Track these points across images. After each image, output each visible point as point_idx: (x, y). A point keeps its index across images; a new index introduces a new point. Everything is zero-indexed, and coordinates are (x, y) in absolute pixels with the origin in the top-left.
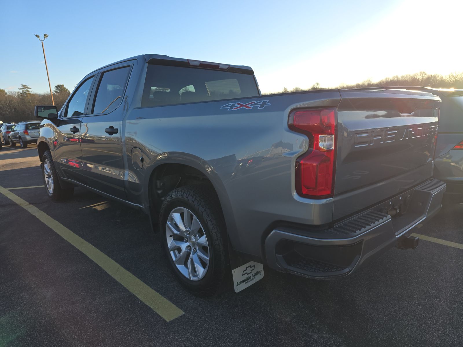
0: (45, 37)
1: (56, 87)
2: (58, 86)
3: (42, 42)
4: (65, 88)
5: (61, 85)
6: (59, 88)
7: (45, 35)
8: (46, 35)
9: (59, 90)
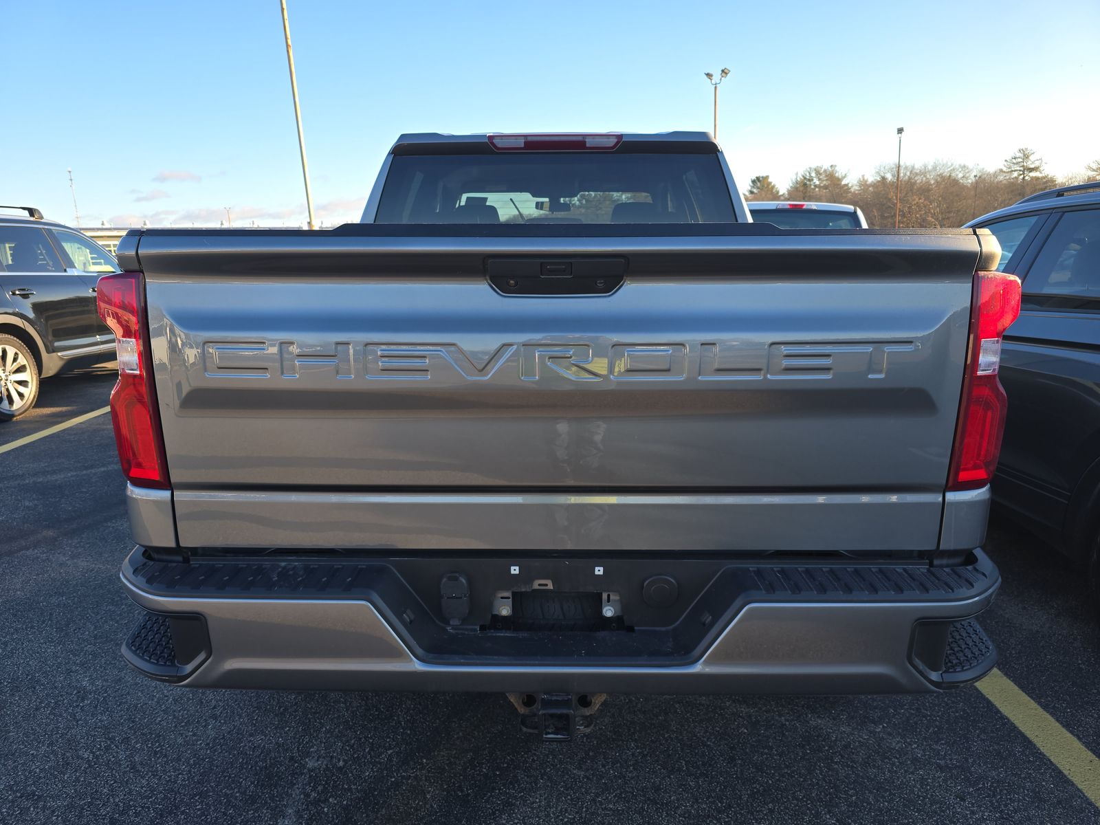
0: (723, 74)
1: (753, 182)
2: (758, 178)
3: (716, 87)
4: (771, 183)
5: (762, 177)
6: (759, 184)
7: (723, 71)
8: (726, 71)
9: (758, 188)
